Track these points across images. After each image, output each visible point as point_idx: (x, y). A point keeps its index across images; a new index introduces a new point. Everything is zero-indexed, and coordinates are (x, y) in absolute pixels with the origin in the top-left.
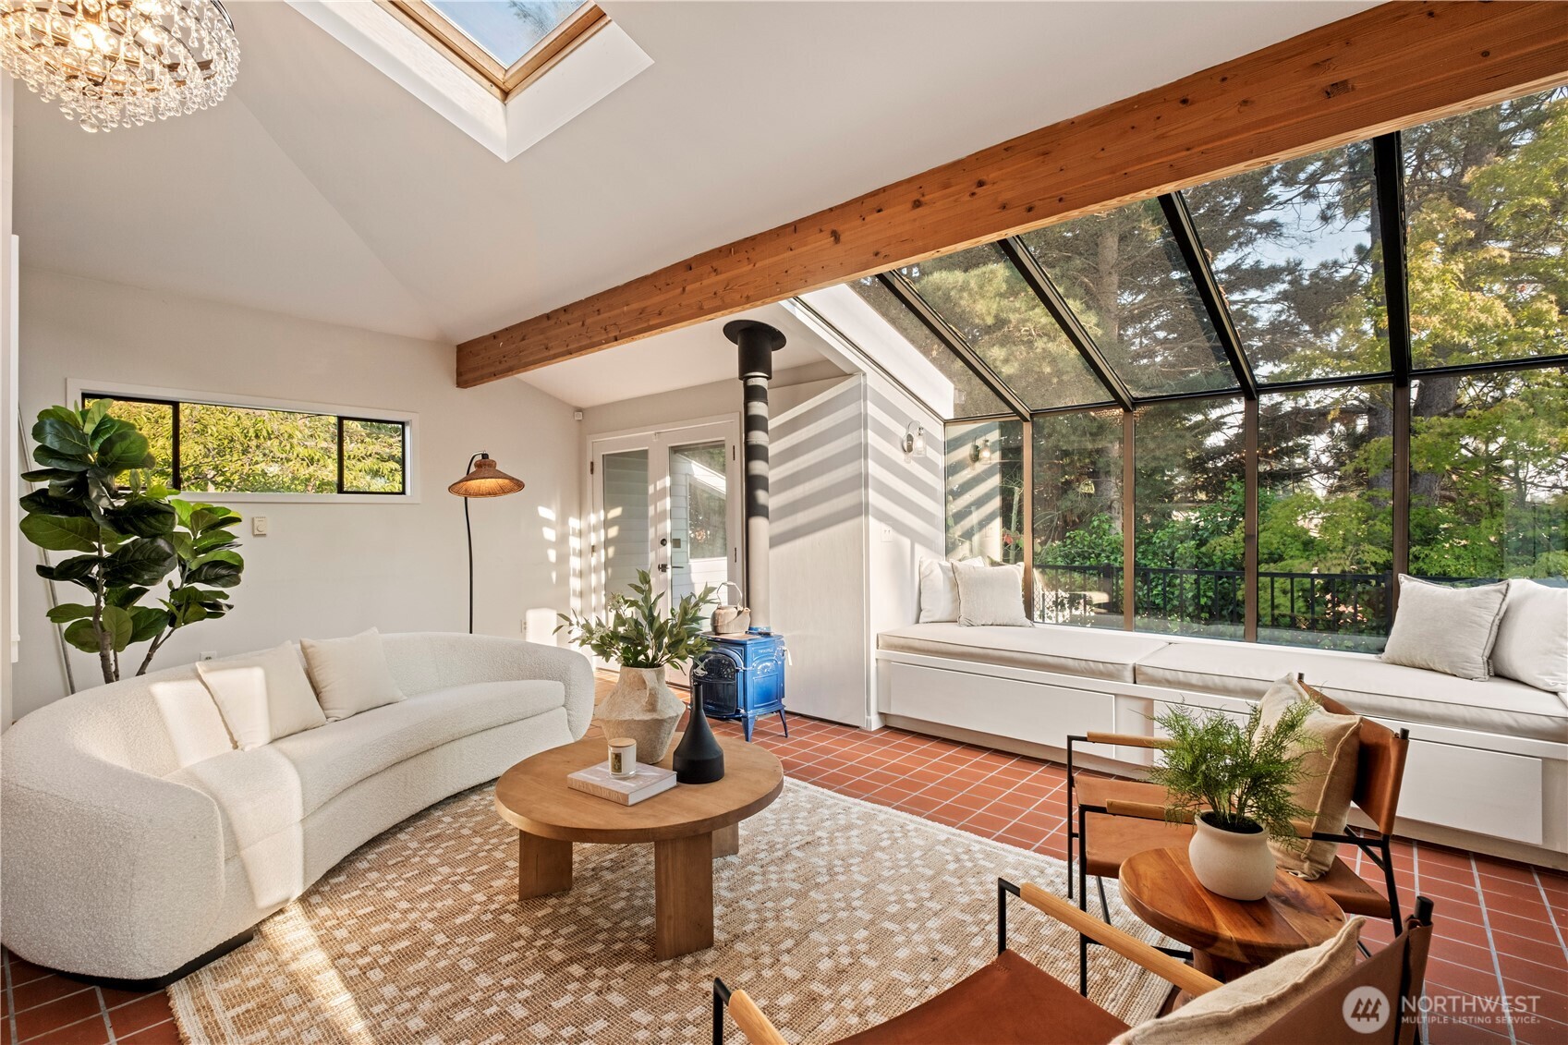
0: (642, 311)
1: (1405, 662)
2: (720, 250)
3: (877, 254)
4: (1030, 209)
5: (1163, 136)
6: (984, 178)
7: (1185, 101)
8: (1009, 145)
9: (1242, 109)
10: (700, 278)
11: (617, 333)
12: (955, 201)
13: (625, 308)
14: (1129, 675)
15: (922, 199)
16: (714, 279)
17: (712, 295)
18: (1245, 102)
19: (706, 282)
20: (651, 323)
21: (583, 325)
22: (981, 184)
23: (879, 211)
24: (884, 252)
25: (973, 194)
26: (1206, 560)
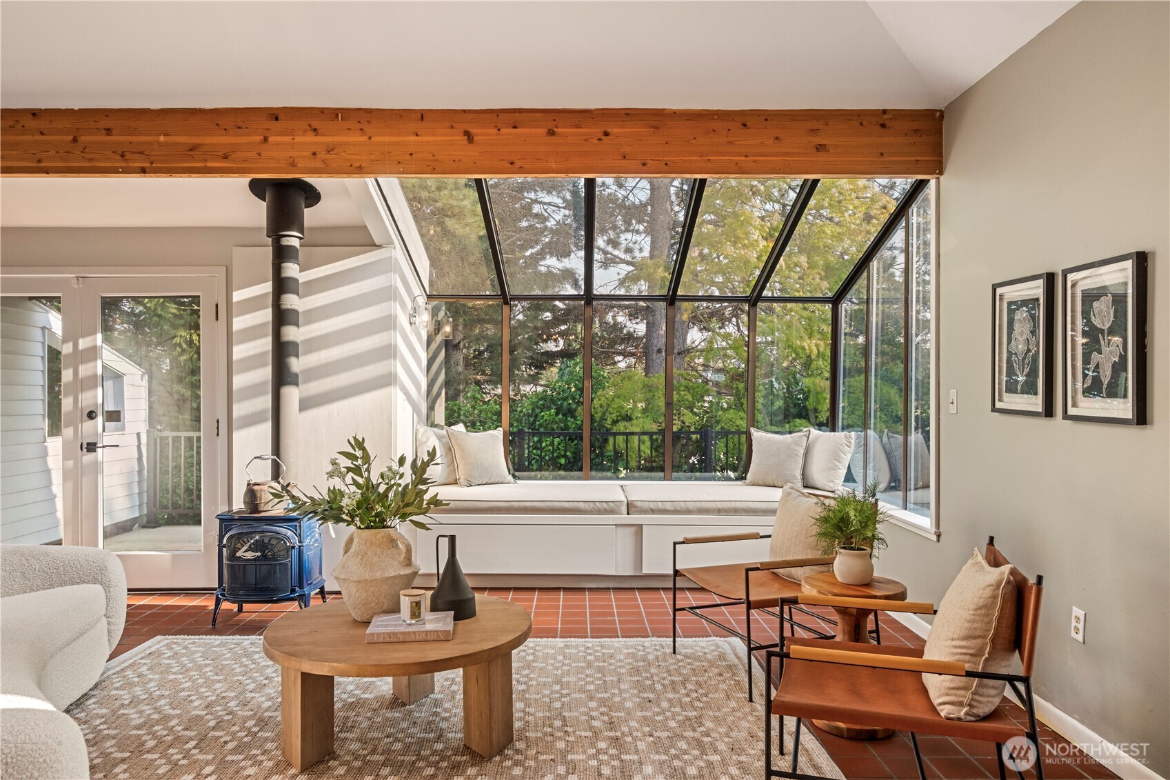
0: (193, 148)
2: (322, 111)
3: (512, 163)
4: (644, 165)
5: (730, 143)
6: (610, 130)
7: (744, 125)
8: (628, 112)
9: (776, 141)
10: (291, 133)
11: (146, 165)
12: (586, 140)
13: (162, 138)
14: (624, 509)
15: (555, 130)
16: (310, 138)
17: (308, 154)
18: (777, 138)
19: (298, 139)
20: (210, 164)
21: (75, 140)
22: (606, 134)
23: (515, 127)
24: (518, 163)
25: (600, 139)
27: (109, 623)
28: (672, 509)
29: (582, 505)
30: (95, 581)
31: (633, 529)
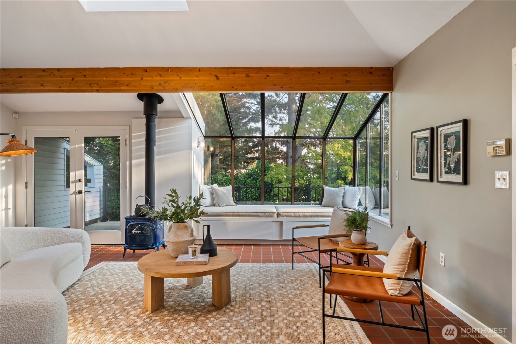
0: (116, 82)
1: (327, 206)
2: (163, 68)
3: (233, 87)
4: (282, 88)
5: (314, 79)
6: (269, 75)
7: (319, 73)
8: (276, 68)
9: (331, 79)
10: (151, 76)
11: (99, 88)
12: (260, 79)
13: (104, 78)
14: (276, 215)
15: (249, 75)
16: (159, 78)
17: (158, 84)
18: (331, 78)
19: (155, 78)
20: (122, 88)
21: (73, 79)
22: (268, 76)
23: (234, 74)
24: (235, 88)
25: (266, 78)
26: (255, 184)
27: (84, 257)
28: (294, 215)
29: (260, 214)
30: (79, 241)
31: (279, 223)
